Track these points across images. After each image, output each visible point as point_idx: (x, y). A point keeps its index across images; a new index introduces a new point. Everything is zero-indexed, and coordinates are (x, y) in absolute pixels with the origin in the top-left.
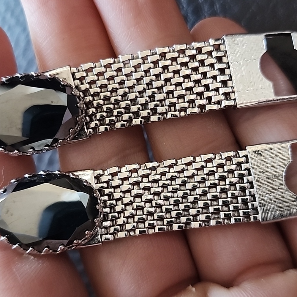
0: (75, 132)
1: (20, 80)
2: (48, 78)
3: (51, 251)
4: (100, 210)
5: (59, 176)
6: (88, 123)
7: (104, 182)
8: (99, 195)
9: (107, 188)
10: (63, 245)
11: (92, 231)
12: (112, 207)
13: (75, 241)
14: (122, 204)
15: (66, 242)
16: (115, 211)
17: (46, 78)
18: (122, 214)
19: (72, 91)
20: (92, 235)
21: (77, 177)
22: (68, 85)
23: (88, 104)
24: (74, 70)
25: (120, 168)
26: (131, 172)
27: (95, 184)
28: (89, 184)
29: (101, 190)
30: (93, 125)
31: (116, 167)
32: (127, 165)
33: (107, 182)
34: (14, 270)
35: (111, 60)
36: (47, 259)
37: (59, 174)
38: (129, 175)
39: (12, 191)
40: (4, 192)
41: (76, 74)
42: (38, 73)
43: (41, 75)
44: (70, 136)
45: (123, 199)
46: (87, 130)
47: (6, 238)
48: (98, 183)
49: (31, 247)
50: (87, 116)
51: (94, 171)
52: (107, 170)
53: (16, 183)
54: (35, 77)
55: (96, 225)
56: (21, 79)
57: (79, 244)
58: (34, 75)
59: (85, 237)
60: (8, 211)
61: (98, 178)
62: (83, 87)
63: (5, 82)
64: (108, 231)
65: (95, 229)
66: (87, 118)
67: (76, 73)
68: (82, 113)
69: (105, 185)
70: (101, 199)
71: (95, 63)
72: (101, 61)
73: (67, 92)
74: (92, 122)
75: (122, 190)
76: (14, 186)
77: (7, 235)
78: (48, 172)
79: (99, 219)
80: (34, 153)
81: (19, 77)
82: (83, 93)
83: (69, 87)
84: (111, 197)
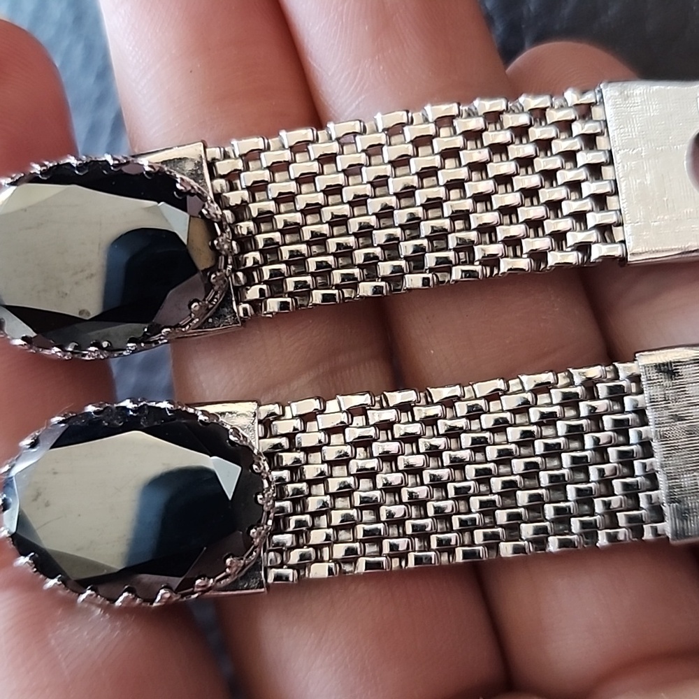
0: (204, 311)
1: (77, 172)
2: (144, 173)
3: (138, 601)
4: (267, 506)
5: (169, 414)
6: (240, 289)
7: (282, 435)
8: (267, 469)
9: (289, 450)
10: (167, 587)
11: (242, 559)
12: (299, 500)
13: (198, 582)
14: (326, 494)
15: (176, 581)
16: (306, 511)
17: (141, 172)
18: (324, 518)
19: (204, 206)
20: (244, 566)
21: (215, 421)
22: (193, 191)
23: (243, 241)
24: (214, 152)
25: (324, 401)
26: (350, 413)
27: (260, 438)
28: (242, 439)
29: (272, 456)
30: (253, 293)
31: (313, 400)
32: (342, 395)
33: (291, 437)
34: (53, 642)
35: (306, 134)
37: (171, 411)
38: (346, 421)
39: (51, 445)
40: (33, 445)
41: (217, 164)
42: (120, 158)
43: (128, 162)
44: (193, 319)
45: (329, 480)
46: (238, 304)
47: (31, 561)
48: (268, 436)
49: (89, 587)
50: (240, 271)
51: (259, 405)
52: (289, 405)
53: (63, 425)
54: (112, 168)
55: (253, 544)
56: (79, 171)
57: (211, 587)
58: (111, 162)
59: (225, 571)
60: (38, 495)
61: (267, 423)
62: (235, 198)
63: (40, 176)
64: (285, 559)
65: (251, 554)
66: (240, 274)
67: (218, 160)
68: (226, 264)
69: (284, 442)
70: (271, 480)
71: (268, 139)
72: (283, 133)
73: (188, 210)
74: (251, 286)
75: (327, 459)
76: (58, 434)
77: (32, 554)
78: (144, 403)
79: (262, 528)
80: (101, 357)
81: (75, 165)
82: (232, 211)
83: (196, 196)
84: (297, 474)
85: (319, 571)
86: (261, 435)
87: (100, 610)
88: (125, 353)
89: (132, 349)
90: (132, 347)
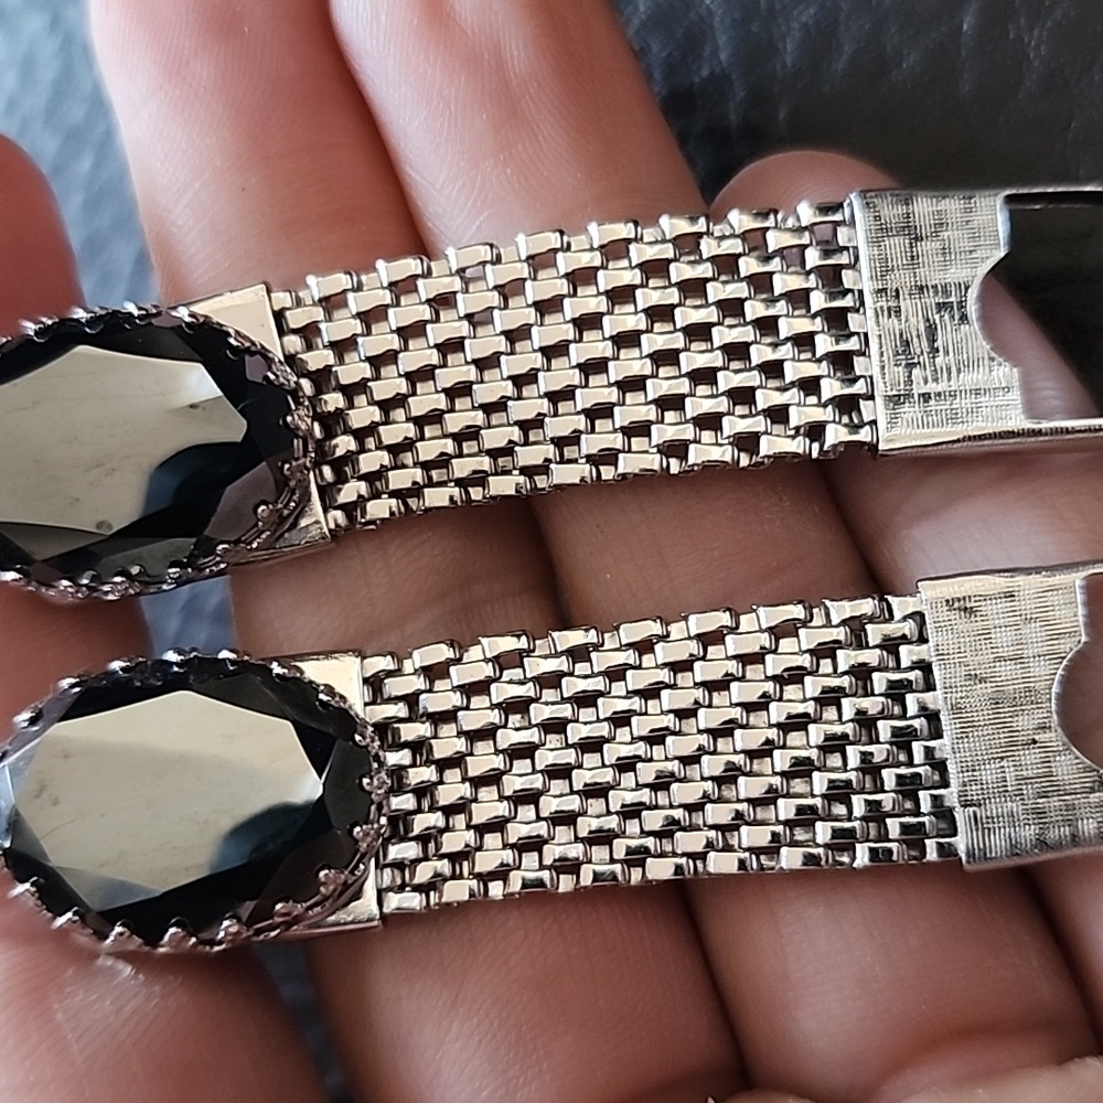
0: (276, 519)
1: (86, 329)
2: (183, 324)
3: (193, 940)
4: (378, 795)
5: (231, 668)
6: (328, 489)
7: (398, 699)
8: (377, 744)
9: (410, 720)
10: (234, 917)
11: (343, 873)
12: (425, 790)
13: (278, 907)
14: (463, 781)
15: (246, 908)
16: (436, 806)
17: (178, 324)
18: (461, 816)
19: (270, 369)
20: (347, 884)
21: (298, 675)
22: (253, 349)
23: (329, 421)
24: (282, 299)
25: (460, 648)
26: (498, 663)
27: (366, 704)
28: (337, 699)
29: (385, 729)
30: (347, 494)
31: (443, 646)
33: (411, 700)
34: (59, 1016)
37: (233, 662)
38: (491, 674)
40: (33, 721)
41: (288, 313)
42: (148, 306)
43: (159, 314)
44: (262, 533)
45: (468, 759)
46: (326, 512)
47: (33, 889)
48: (379, 701)
49: (119, 922)
50: (327, 463)
52: (410, 655)
53: (77, 689)
54: (137, 321)
55: (359, 850)
56: (90, 328)
57: (298, 917)
58: (136, 313)
59: (318, 892)
60: (42, 789)
61: (374, 683)
62: (315, 360)
63: (35, 338)
64: (407, 878)
65: (357, 867)
66: (327, 469)
67: (289, 309)
68: (306, 451)
69: (401, 709)
70: (382, 761)
71: (357, 276)
72: (381, 265)
74: (344, 484)
75: (465, 728)
76: (69, 702)
77: (35, 878)
78: (195, 654)
79: (370, 826)
80: (131, 591)
81: (84, 320)
82: (311, 380)
83: (258, 356)
84: (421, 755)
85: (456, 892)
86: (367, 700)
87: (130, 968)
88: (165, 587)
89: (175, 576)
90: (174, 573)
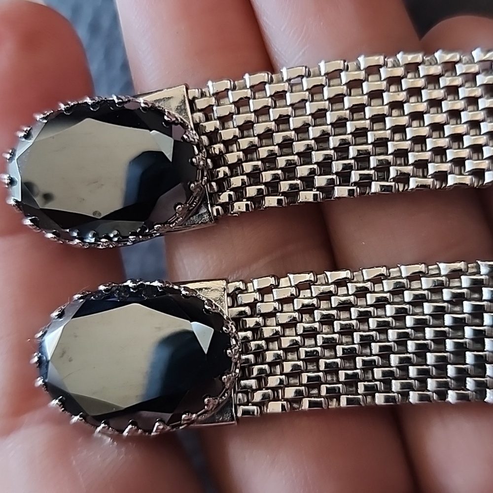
0: (186, 211)
1: (91, 108)
2: (141, 108)
3: (140, 431)
4: (235, 358)
6: (214, 195)
7: (245, 305)
8: (234, 330)
9: (251, 316)
10: (161, 421)
11: (217, 399)
12: (259, 353)
13: (184, 416)
14: (279, 349)
15: (168, 416)
16: (265, 362)
17: (138, 108)
18: (278, 367)
19: (185, 133)
20: (219, 404)
21: (194, 295)
22: (176, 122)
23: (216, 159)
24: (194, 92)
25: (278, 279)
26: (298, 288)
27: (229, 307)
28: (214, 307)
29: (238, 320)
30: (224, 198)
31: (269, 278)
33: (252, 305)
34: (74, 462)
36: (135, 444)
37: (161, 288)
38: (294, 293)
39: (72, 316)
40: (60, 316)
41: (196, 101)
42: (123, 98)
43: (129, 101)
44: (178, 218)
45: (282, 338)
46: (212, 206)
48: (235, 305)
49: (103, 422)
50: (214, 181)
51: (228, 283)
52: (252, 282)
53: (81, 300)
54: (117, 105)
55: (225, 387)
56: (93, 108)
57: (193, 420)
58: (116, 101)
59: (204, 408)
60: (64, 353)
61: (233, 296)
62: (210, 126)
63: (64, 112)
64: (250, 398)
65: (224, 395)
66: (214, 184)
67: (197, 98)
68: (203, 176)
69: (247, 309)
70: (237, 338)
71: (233, 82)
72: (246, 77)
73: (173, 135)
74: (223, 193)
75: (280, 322)
76: (78, 307)
77: (61, 397)
78: (141, 282)
79: (231, 375)
80: (111, 246)
81: (90, 104)
82: (207, 136)
83: (179, 125)
84: (257, 334)
85: (275, 407)
86: (229, 305)
87: (110, 439)
88: (128, 243)
89: (133, 240)
90: (132, 239)
